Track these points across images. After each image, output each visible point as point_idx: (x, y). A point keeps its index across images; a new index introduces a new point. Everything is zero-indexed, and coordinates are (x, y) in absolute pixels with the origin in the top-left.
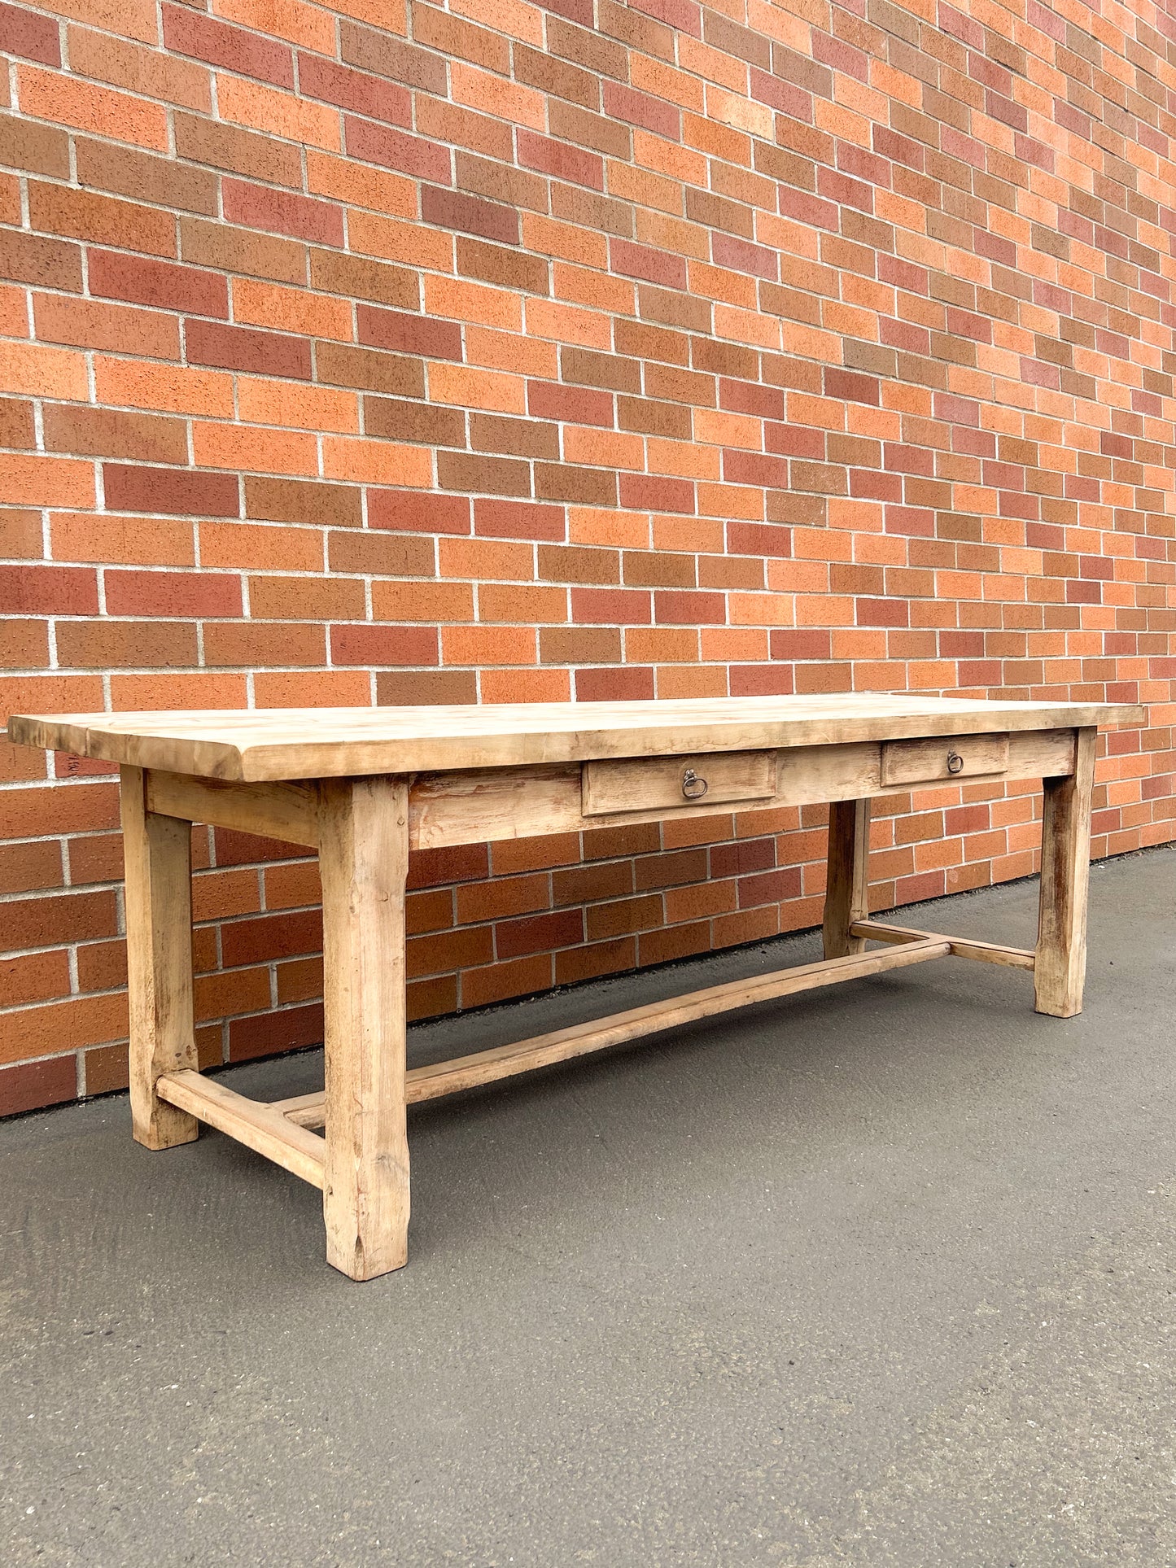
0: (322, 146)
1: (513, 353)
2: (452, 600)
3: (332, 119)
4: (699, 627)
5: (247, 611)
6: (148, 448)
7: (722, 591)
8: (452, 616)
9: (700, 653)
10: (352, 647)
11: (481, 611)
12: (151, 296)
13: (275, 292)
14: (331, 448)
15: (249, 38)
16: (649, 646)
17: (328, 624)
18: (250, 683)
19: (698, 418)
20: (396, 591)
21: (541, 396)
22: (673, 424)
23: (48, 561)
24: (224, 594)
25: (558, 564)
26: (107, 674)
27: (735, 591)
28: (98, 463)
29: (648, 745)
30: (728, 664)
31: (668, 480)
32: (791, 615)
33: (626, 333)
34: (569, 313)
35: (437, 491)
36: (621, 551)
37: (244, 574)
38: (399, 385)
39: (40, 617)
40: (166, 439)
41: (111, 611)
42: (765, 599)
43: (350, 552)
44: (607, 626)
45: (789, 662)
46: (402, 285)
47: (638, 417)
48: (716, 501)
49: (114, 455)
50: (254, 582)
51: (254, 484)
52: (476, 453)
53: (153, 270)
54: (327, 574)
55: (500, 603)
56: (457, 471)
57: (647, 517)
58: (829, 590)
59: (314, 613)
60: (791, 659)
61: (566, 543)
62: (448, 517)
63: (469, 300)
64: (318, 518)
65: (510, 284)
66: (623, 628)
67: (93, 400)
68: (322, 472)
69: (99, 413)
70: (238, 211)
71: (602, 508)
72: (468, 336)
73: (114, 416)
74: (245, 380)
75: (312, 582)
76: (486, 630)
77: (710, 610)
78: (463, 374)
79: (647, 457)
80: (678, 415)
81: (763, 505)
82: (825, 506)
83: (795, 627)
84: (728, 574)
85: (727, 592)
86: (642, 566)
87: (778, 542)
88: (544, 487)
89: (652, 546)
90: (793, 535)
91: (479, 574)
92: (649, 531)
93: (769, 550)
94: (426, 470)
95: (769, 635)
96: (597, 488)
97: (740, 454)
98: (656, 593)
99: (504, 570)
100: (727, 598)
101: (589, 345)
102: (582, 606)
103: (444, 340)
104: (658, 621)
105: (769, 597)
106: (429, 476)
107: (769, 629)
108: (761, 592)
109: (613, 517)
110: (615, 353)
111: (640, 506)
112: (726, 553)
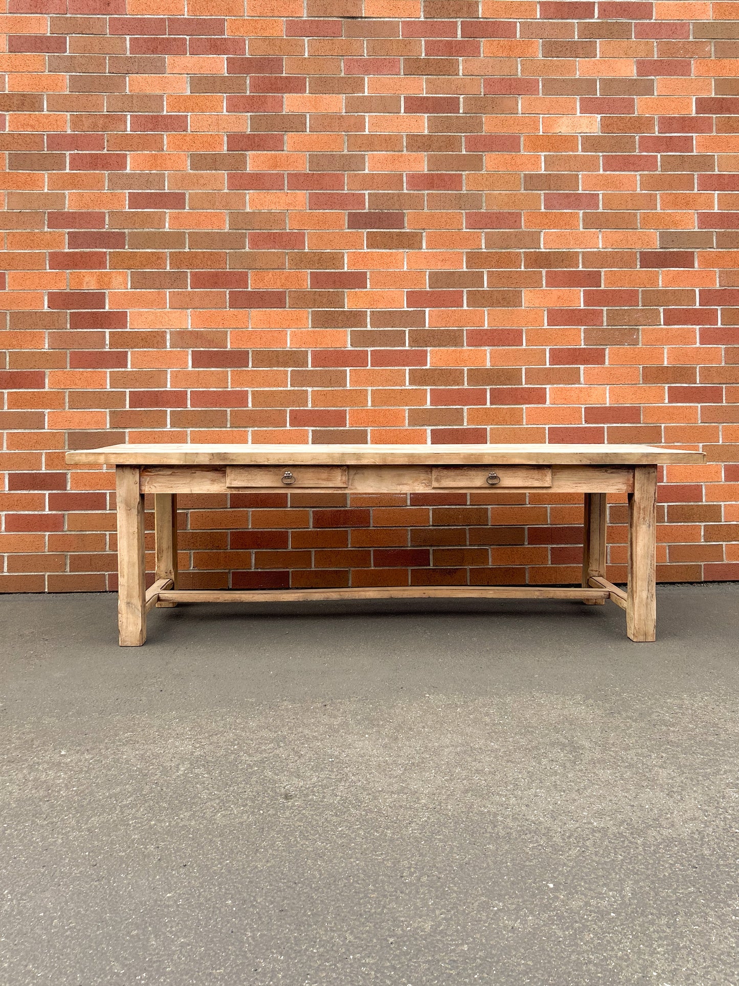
0: (296, 208)
1: (398, 280)
2: (357, 397)
3: (303, 196)
4: (524, 406)
5: (250, 405)
6: (210, 343)
7: (544, 386)
8: (356, 404)
9: (524, 421)
10: (299, 419)
11: (373, 401)
12: (215, 285)
13: (270, 274)
14: (294, 335)
15: (264, 175)
16: (489, 417)
17: (288, 409)
18: (250, 434)
19: (526, 296)
20: (325, 394)
21: (414, 298)
22: (505, 298)
23: (169, 388)
24: (241, 398)
25: (419, 378)
26: (189, 430)
27: (555, 386)
28: (190, 351)
29: (253, 460)
30: (547, 426)
31: (502, 330)
32: (606, 397)
33: (475, 259)
34: (434, 255)
35: (350, 348)
36: (466, 369)
37: (250, 390)
38: (331, 303)
39: (164, 409)
40: (219, 338)
41: (192, 406)
42: (581, 390)
43: (301, 379)
44: (454, 407)
45: (602, 425)
46: (336, 259)
47: (482, 300)
48: (538, 337)
49: (196, 347)
50: (253, 393)
51: (256, 353)
52: (373, 329)
53: (216, 275)
54: (289, 388)
55: (385, 398)
56: (360, 338)
57: (485, 350)
58: (641, 382)
59: (282, 405)
60: (603, 423)
61: (428, 367)
62: (357, 359)
63: (372, 259)
64: (286, 365)
65: (397, 248)
66: (465, 408)
67: (190, 327)
68: (289, 346)
69: (191, 332)
70: (255, 244)
71: (453, 348)
72: (371, 276)
73: (197, 332)
74: (254, 312)
75: (281, 392)
76: (375, 411)
77: (537, 396)
78: (367, 294)
79: (487, 319)
80: (511, 295)
81: (580, 337)
82: (638, 333)
83: (608, 405)
84: (549, 377)
85: (548, 386)
86: (478, 376)
87: (594, 357)
88: (414, 341)
89: (488, 365)
90: (607, 352)
91: (372, 385)
92: (487, 357)
93: (585, 362)
94: (344, 339)
95: (583, 410)
96: (450, 338)
97: (562, 310)
98: (491, 389)
99: (387, 382)
100: (548, 390)
101: (447, 268)
102: (437, 397)
103: (357, 280)
104: (491, 404)
105: (584, 388)
106: (346, 342)
107: (583, 406)
108: (577, 386)
109: (461, 352)
110: (465, 270)
111: (480, 345)
112: (548, 366)
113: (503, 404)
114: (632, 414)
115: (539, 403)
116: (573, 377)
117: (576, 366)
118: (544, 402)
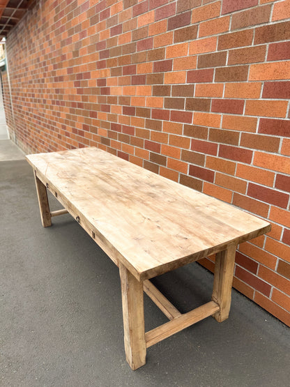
1: (184, 63)
4: (238, 162)
5: (135, 135)
6: (127, 103)
7: (252, 150)
9: (236, 173)
11: (170, 141)
12: (128, 73)
13: (142, 65)
14: (147, 100)
17: (144, 140)
19: (252, 69)
20: (155, 134)
21: (190, 76)
22: (237, 75)
23: (118, 123)
26: (122, 143)
27: (260, 151)
28: (122, 106)
30: (248, 182)
31: (232, 100)
35: (164, 108)
36: (209, 128)
37: (135, 127)
38: (159, 81)
39: (117, 132)
41: (123, 132)
42: (277, 158)
43: (148, 124)
44: (201, 153)
46: (162, 53)
47: (224, 75)
48: (256, 108)
49: (124, 104)
50: (136, 129)
51: (137, 109)
52: (173, 97)
53: (129, 68)
54: (145, 128)
55: (175, 141)
57: (221, 116)
59: (143, 137)
61: (192, 124)
63: (175, 50)
64: (144, 116)
65: (186, 40)
66: (206, 155)
67: (122, 95)
68: (146, 106)
70: (138, 48)
71: (205, 112)
72: (174, 62)
73: (124, 97)
75: (143, 130)
76: (170, 147)
77: (246, 157)
78: (171, 74)
79: (224, 91)
80: (241, 70)
81: (286, 110)
84: (256, 142)
85: (254, 150)
86: (217, 135)
88: (188, 106)
89: (221, 128)
91: (170, 131)
92: (220, 121)
93: (285, 134)
95: (275, 176)
96: (202, 105)
97: (275, 83)
98: (220, 145)
99: (176, 131)
100: (254, 153)
101: (207, 52)
102: (195, 145)
104: (219, 156)
105: (280, 157)
106: (163, 105)
107: (276, 173)
108: (275, 154)
109: (208, 116)
110: (217, 52)
111: (218, 112)
112: (256, 133)
113: (225, 157)
115: (246, 162)
116: (273, 146)
117: (277, 137)
118: (249, 163)
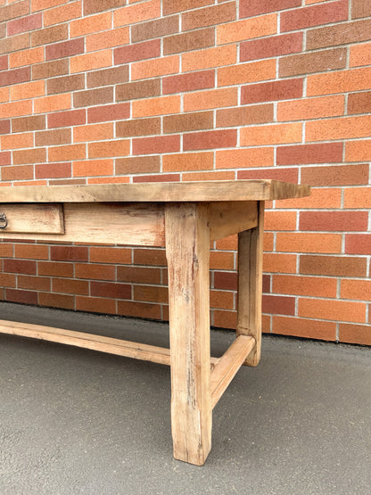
1: (107, 40)
2: (79, 151)
4: (215, 151)
5: (12, 162)
7: (235, 128)
8: (77, 158)
9: (215, 165)
10: (41, 172)
11: (89, 154)
13: (21, 54)
14: (36, 103)
16: (181, 163)
17: (34, 165)
18: (12, 185)
20: (56, 150)
21: (120, 55)
22: (198, 40)
24: (7, 158)
25: (125, 130)
27: (246, 126)
30: (236, 170)
31: (195, 73)
32: (302, 135)
33: (170, 3)
34: (136, 9)
35: (73, 109)
36: (162, 117)
37: (12, 151)
38: (59, 71)
42: (273, 128)
43: (42, 139)
44: (152, 155)
45: (296, 166)
46: (61, 31)
47: (176, 45)
48: (232, 75)
50: (14, 153)
51: (15, 121)
52: (89, 89)
54: (35, 148)
55: (98, 150)
57: (180, 97)
58: (346, 113)
59: (30, 162)
60: (297, 164)
61: (131, 119)
62: (78, 118)
63: (88, 24)
64: (32, 129)
65: (107, 9)
66: (162, 155)
68: (33, 112)
70: (11, 31)
71: (151, 98)
72: (87, 41)
74: (12, 88)
75: (30, 151)
76: (91, 162)
77: (228, 139)
78: (83, 57)
79: (182, 64)
80: (204, 34)
81: (274, 69)
82: (345, 53)
83: (303, 143)
84: (239, 117)
85: (239, 128)
86: (175, 123)
87: (289, 90)
88: (121, 96)
89: (182, 111)
90: (305, 82)
91: (89, 139)
92: (182, 103)
93: (279, 97)
94: (68, 101)
95: (275, 150)
96: (148, 89)
97: (255, 42)
98: (184, 135)
99: (100, 135)
100: (238, 131)
101: (147, 19)
102: (139, 147)
103: (76, 46)
104: (184, 150)
105: (277, 126)
106: (70, 103)
107: (276, 146)
108: (269, 124)
109: (158, 101)
110: (162, 17)
111: (175, 92)
112: (239, 106)
113: (194, 150)
114: (334, 151)
115: (229, 146)
116: (266, 115)
117: (269, 103)
118: (235, 145)
